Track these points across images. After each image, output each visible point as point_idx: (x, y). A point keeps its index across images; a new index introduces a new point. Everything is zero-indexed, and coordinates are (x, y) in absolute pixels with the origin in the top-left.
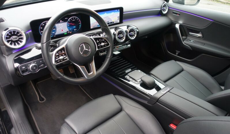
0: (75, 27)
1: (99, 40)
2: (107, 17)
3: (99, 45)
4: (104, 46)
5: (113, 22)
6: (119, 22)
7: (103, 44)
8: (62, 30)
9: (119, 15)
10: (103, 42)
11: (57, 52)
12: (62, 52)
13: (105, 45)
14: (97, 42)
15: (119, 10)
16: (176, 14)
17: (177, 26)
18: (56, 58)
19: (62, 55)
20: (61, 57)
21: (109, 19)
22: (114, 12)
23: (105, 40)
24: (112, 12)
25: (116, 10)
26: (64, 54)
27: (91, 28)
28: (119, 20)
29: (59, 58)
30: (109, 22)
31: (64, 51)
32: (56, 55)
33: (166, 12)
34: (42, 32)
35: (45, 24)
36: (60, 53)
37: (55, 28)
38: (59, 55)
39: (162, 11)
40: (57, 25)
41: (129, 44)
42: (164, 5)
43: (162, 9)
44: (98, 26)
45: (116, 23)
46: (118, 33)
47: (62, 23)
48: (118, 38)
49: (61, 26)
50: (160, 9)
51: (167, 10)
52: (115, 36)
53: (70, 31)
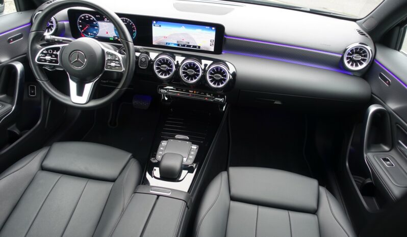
1: (111, 57)
2: (186, 34)
3: (108, 64)
4: (115, 68)
5: (199, 47)
7: (113, 64)
8: (107, 33)
9: (213, 38)
10: (116, 62)
12: (53, 51)
13: (116, 66)
15: (213, 28)
16: (385, 80)
18: (41, 55)
19: (51, 55)
20: (48, 58)
21: (191, 38)
22: (203, 29)
23: (119, 60)
24: (198, 28)
25: (208, 27)
26: (54, 54)
27: (154, 43)
28: (213, 47)
30: (190, 44)
31: (57, 51)
32: (44, 52)
33: (360, 67)
34: (81, 26)
35: (84, 17)
36: (50, 52)
37: (97, 26)
38: (48, 53)
39: (346, 61)
40: (100, 23)
41: (221, 98)
42: (356, 49)
43: (346, 56)
44: (167, 43)
45: (205, 49)
46: (187, 66)
47: (107, 22)
48: (184, 73)
49: (106, 26)
50: (341, 56)
51: (365, 65)
52: (179, 69)
53: (118, 38)
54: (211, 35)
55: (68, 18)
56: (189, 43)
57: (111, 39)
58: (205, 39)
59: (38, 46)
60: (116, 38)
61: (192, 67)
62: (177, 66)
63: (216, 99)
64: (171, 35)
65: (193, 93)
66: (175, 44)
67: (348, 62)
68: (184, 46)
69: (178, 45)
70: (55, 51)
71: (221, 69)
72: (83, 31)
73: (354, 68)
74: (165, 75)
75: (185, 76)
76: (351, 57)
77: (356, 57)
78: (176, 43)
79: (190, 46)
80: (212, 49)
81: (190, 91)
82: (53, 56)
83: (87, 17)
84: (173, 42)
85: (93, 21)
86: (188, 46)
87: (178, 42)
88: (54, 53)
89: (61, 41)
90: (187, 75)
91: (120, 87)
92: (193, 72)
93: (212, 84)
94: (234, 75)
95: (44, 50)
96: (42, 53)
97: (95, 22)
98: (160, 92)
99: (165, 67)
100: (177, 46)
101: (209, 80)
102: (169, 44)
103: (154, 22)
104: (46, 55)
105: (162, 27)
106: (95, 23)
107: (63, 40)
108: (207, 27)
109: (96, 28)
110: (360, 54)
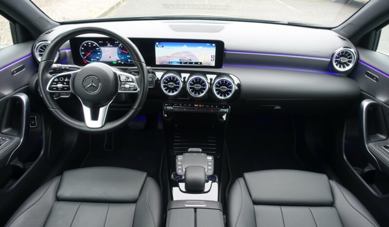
0: (129, 56)
2: (189, 52)
3: (121, 86)
4: (129, 89)
5: (201, 63)
6: (214, 65)
8: (110, 57)
9: (214, 54)
11: (58, 78)
12: (65, 79)
15: (214, 45)
16: (372, 77)
17: (365, 104)
18: (52, 84)
19: (62, 83)
20: (60, 85)
21: (193, 55)
22: (203, 46)
25: (209, 44)
26: (66, 82)
27: (157, 64)
28: (214, 62)
29: (56, 85)
31: (69, 79)
32: (55, 80)
33: (347, 68)
34: (83, 53)
35: (87, 44)
36: (61, 79)
37: (100, 52)
38: (59, 81)
39: (334, 64)
40: (103, 49)
41: (226, 109)
42: (342, 52)
43: (334, 60)
44: (170, 62)
45: (207, 65)
46: (193, 81)
47: (110, 47)
48: (191, 88)
49: (108, 51)
50: (329, 60)
51: (351, 65)
52: (186, 85)
53: (122, 61)
54: (212, 51)
55: (69, 47)
56: (191, 60)
57: (114, 63)
58: (206, 55)
59: (49, 75)
60: (120, 62)
61: (198, 81)
62: (184, 82)
63: (221, 110)
64: (174, 54)
65: (199, 106)
66: (178, 62)
67: (337, 65)
68: (186, 63)
69: (181, 63)
70: (67, 78)
71: (226, 82)
72: (85, 57)
73: (342, 69)
74: (173, 92)
75: (192, 91)
76: (339, 60)
77: (344, 60)
78: (179, 61)
79: (192, 63)
80: (213, 64)
81: (196, 105)
82: (65, 83)
83: (90, 44)
84: (175, 61)
85: (96, 47)
86: (190, 63)
87: (180, 60)
88: (66, 80)
89: (67, 68)
90: (194, 90)
91: (135, 107)
92: (199, 87)
93: (218, 96)
94: (239, 85)
95: (55, 79)
96: (53, 81)
97: (98, 47)
98: (166, 109)
99: (173, 85)
100: (179, 64)
101: (215, 92)
102: (172, 62)
103: (157, 43)
104: (57, 83)
105: (164, 47)
106: (98, 49)
107: (70, 67)
108: (207, 44)
109: (99, 53)
110: (346, 57)
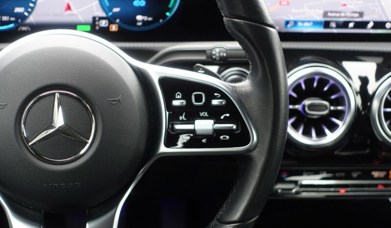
0: (143, 3)
1: (186, 97)
3: (178, 127)
4: (213, 139)
7: (204, 125)
8: (69, 8)
10: (214, 114)
13: (218, 132)
14: (176, 103)
23: (229, 106)
44: (287, 23)
48: (386, 116)
53: (111, 20)
56: (361, 14)
60: (104, 23)
62: (364, 96)
66: (316, 23)
68: (345, 25)
69: (327, 24)
74: (321, 134)
78: (320, 18)
79: (363, 25)
81: (376, 174)
86: (359, 25)
87: (325, 14)
99: (325, 108)
100: (320, 30)
102: (296, 23)
